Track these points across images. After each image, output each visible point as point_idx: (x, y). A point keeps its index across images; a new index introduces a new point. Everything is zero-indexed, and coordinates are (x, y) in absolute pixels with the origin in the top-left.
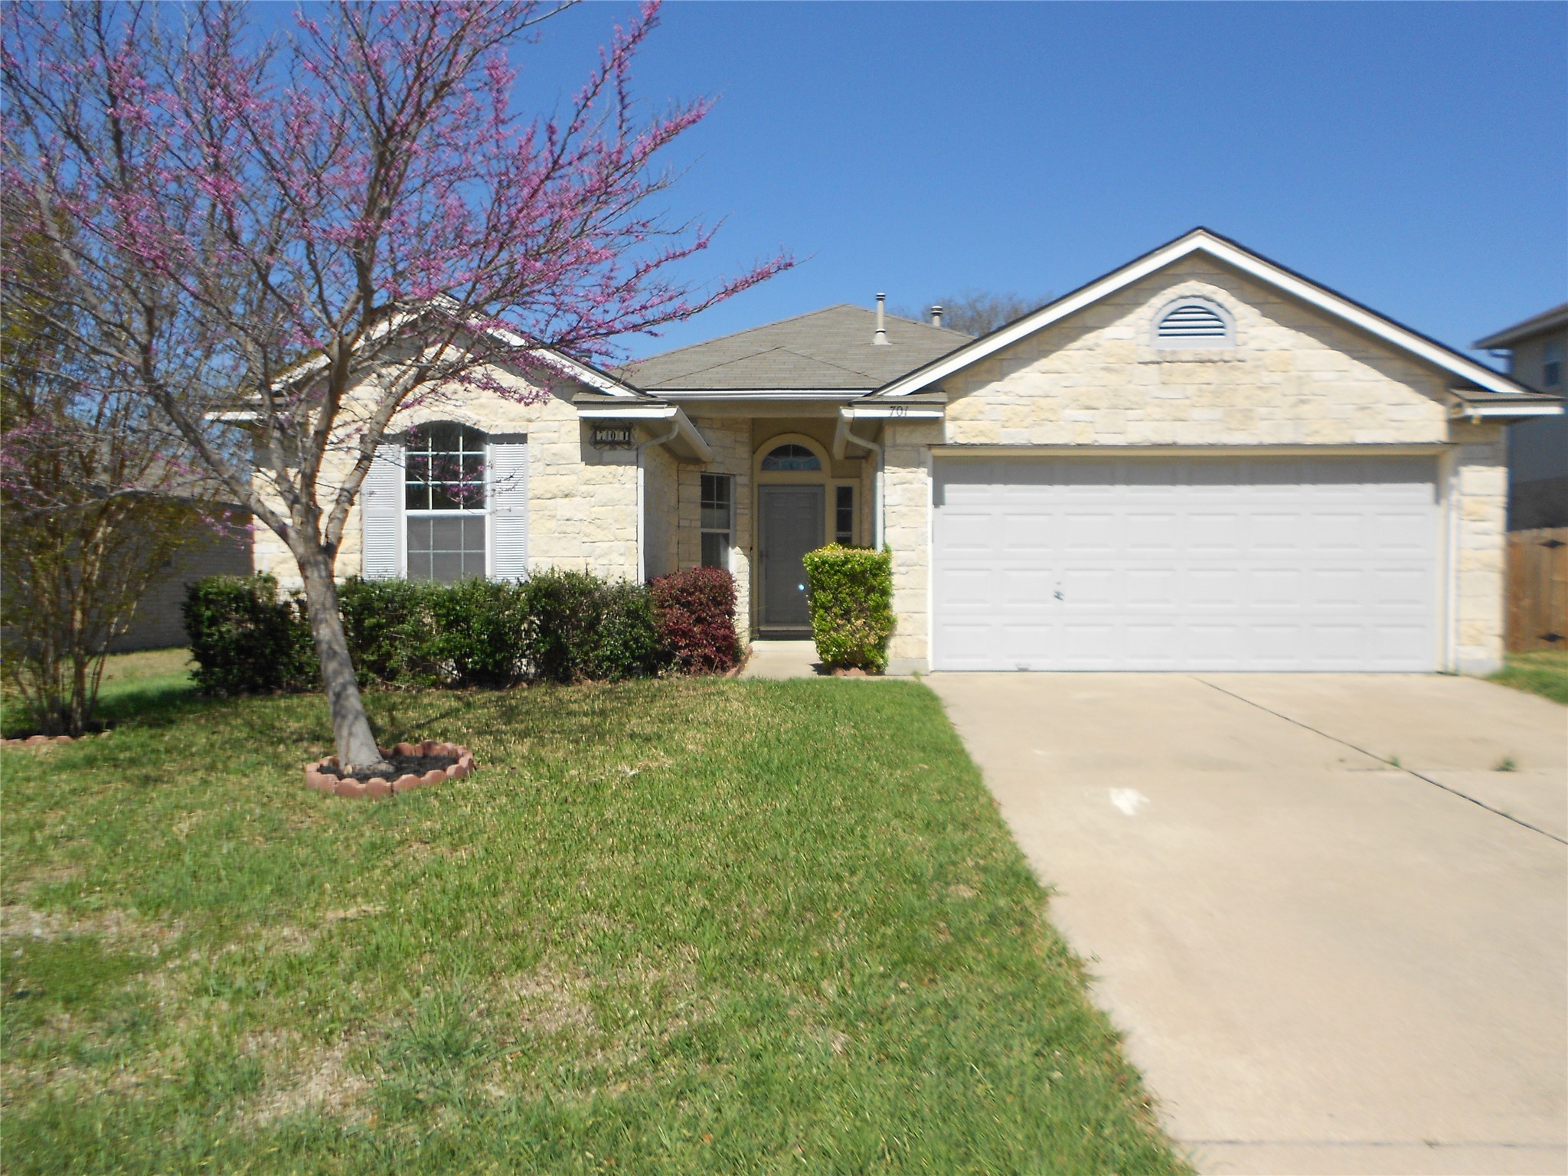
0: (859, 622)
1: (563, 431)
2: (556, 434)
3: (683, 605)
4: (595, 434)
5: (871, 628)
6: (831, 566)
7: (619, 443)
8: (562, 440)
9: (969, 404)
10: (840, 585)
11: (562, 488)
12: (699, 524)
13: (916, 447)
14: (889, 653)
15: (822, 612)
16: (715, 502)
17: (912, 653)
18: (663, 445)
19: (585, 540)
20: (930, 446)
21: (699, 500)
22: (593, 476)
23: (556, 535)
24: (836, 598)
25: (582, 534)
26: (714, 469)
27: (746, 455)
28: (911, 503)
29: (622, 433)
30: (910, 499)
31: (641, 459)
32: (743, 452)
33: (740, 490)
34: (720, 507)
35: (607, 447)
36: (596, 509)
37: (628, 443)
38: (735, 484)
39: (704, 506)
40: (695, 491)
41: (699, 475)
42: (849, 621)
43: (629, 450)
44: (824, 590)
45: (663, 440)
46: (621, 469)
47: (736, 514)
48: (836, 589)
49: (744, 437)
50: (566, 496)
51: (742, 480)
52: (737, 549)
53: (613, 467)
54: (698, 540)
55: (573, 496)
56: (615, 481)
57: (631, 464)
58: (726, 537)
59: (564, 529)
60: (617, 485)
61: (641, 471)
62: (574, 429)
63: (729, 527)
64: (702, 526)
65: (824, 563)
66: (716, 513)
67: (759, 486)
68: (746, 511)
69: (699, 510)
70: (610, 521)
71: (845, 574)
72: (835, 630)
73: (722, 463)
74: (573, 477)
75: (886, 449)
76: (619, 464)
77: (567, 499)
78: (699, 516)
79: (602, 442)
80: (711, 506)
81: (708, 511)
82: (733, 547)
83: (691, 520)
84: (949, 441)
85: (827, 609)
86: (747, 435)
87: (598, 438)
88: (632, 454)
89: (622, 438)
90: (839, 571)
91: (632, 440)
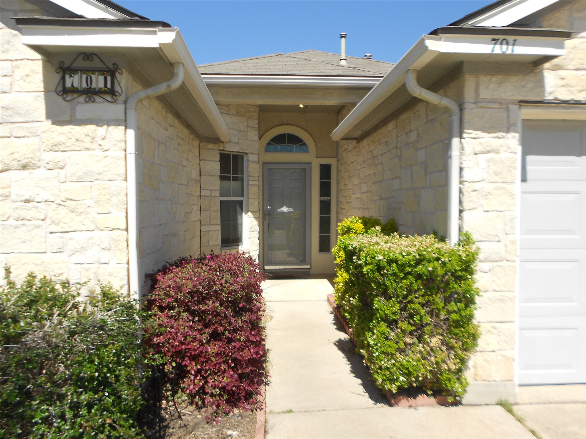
0: (435, 341)
1: (18, 73)
2: (8, 80)
3: (193, 313)
4: (63, 79)
5: (450, 348)
6: (402, 267)
7: (99, 92)
8: (16, 88)
9: (575, 48)
10: (410, 291)
11: (16, 156)
12: (218, 193)
13: (504, 105)
14: (468, 375)
15: (383, 327)
16: (231, 175)
17: (497, 375)
18: (162, 99)
19: (53, 228)
20: (522, 103)
21: (218, 173)
22: (62, 139)
23: (11, 222)
24: (403, 309)
25: (48, 221)
26: (231, 148)
27: (256, 138)
28: (496, 179)
29: (101, 78)
30: (496, 174)
31: (132, 115)
32: (254, 135)
33: (251, 165)
34: (235, 179)
35: (82, 99)
36: (68, 185)
37: (112, 92)
38: (248, 160)
39: (222, 178)
40: (215, 166)
41: (218, 152)
42: (420, 339)
43: (115, 102)
44: (388, 298)
45: (162, 89)
46: (102, 130)
47: (248, 185)
48: (405, 297)
49: (254, 123)
50: (24, 167)
51: (253, 158)
52: (250, 214)
53: (90, 128)
54: (218, 207)
55: (35, 167)
56: (95, 146)
57: (116, 122)
58: (241, 203)
59: (22, 213)
60: (98, 152)
61: (131, 133)
62: (35, 72)
63: (243, 196)
64: (221, 196)
65: (390, 261)
66: (233, 185)
67: (263, 163)
68: (257, 183)
69: (218, 182)
70: (89, 202)
71: (419, 277)
72: (402, 351)
73: (237, 143)
74: (34, 141)
75: (466, 106)
76: (99, 122)
77: (25, 173)
78: (218, 188)
79: (73, 90)
80: (228, 179)
81: (226, 183)
82: (247, 212)
83: (211, 191)
84: (549, 97)
85: (392, 323)
86: (257, 121)
87: (68, 85)
88: (118, 109)
89: (101, 85)
90: (409, 273)
91: (117, 88)
